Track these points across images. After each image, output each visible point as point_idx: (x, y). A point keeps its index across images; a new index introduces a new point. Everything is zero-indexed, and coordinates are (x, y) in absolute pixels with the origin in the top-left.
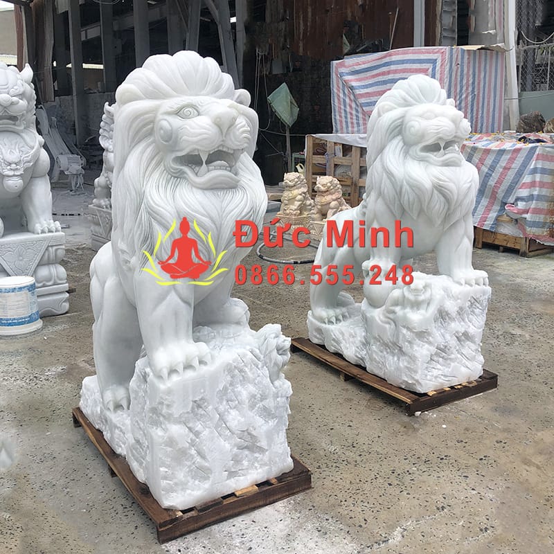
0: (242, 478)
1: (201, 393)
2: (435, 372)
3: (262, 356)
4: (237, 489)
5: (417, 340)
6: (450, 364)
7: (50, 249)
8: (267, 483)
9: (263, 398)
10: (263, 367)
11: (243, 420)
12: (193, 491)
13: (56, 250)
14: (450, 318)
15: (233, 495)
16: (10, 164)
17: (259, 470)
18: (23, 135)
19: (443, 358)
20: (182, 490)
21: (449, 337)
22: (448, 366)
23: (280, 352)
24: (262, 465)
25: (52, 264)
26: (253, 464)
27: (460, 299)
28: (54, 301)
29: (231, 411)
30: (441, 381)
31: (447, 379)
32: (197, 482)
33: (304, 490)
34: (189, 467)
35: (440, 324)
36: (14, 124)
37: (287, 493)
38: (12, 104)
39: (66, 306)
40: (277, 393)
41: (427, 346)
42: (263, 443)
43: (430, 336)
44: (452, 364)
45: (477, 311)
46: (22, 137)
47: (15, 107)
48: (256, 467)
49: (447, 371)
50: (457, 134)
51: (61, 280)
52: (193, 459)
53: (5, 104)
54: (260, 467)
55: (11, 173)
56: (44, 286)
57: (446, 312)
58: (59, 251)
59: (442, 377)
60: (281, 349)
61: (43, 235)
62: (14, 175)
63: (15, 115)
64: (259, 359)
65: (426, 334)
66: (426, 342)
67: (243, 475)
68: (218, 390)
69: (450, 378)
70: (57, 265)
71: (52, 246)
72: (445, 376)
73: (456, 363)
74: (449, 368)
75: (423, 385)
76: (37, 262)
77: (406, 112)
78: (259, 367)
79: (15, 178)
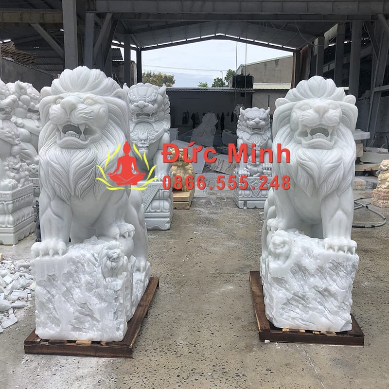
0: (84, 334)
1: (53, 272)
2: (293, 314)
3: (99, 260)
4: (78, 339)
5: (275, 285)
6: (308, 311)
7: (160, 191)
8: (99, 343)
9: (97, 287)
10: (99, 267)
11: (81, 296)
12: (50, 329)
13: (164, 192)
14: (309, 274)
15: (75, 341)
16: (141, 140)
17: (96, 333)
18: (153, 124)
19: (303, 304)
20: (43, 327)
21: (307, 290)
22: (307, 313)
23: (111, 259)
24: (98, 330)
25: (162, 200)
26: (92, 327)
27: (320, 259)
28: (161, 221)
29: (76, 289)
30: (297, 322)
31: (303, 323)
32: (53, 326)
33: (125, 357)
34: (48, 314)
35: (300, 276)
36: (149, 118)
37: (112, 355)
38: (145, 106)
39: (168, 226)
40: (107, 286)
41: (284, 291)
42: (97, 316)
43: (287, 284)
44: (310, 312)
45: (342, 274)
46: (152, 125)
47: (146, 108)
48: (94, 330)
49: (305, 316)
50: (322, 123)
51: (166, 210)
52: (50, 310)
53: (141, 106)
54: (97, 331)
55: (141, 145)
56: (155, 212)
57: (305, 267)
58: (165, 193)
59: (300, 320)
60: (111, 257)
61: (158, 182)
62: (143, 147)
63: (148, 113)
64: (97, 261)
65: (283, 281)
66: (284, 288)
67: (85, 332)
68: (63, 272)
69: (308, 323)
70: (165, 201)
71: (161, 189)
72: (302, 320)
73: (314, 312)
74: (308, 314)
75: (278, 321)
76: (152, 197)
77: (294, 105)
78: (96, 265)
79: (143, 149)
